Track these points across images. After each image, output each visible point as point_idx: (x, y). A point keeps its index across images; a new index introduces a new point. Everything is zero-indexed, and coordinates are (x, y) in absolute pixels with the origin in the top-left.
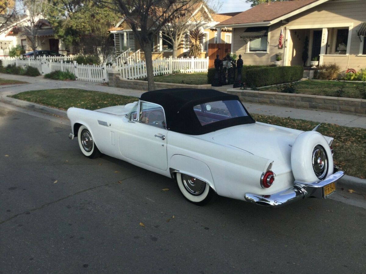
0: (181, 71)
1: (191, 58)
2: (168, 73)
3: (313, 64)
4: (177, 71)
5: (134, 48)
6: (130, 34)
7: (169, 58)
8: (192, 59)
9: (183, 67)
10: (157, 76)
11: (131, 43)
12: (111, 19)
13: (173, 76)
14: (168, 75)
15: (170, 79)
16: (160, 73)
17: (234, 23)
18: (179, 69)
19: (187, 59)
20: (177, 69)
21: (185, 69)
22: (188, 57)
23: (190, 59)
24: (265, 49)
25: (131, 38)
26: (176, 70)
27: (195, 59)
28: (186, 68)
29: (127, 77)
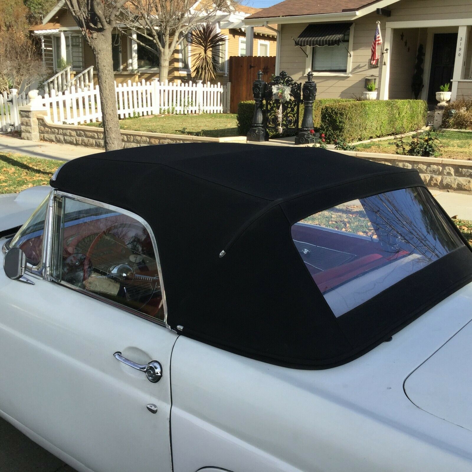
0: (176, 108)
1: (196, 83)
2: (150, 113)
3: (442, 97)
4: (168, 109)
5: (81, 64)
6: (73, 37)
7: (152, 83)
8: (198, 85)
9: (181, 100)
10: (128, 119)
11: (75, 54)
12: (36, 7)
13: (160, 118)
14: (151, 117)
15: (154, 124)
16: (134, 113)
17: (281, 14)
18: (172, 105)
19: (189, 86)
20: (168, 105)
21: (184, 106)
22: (191, 82)
23: (194, 85)
24: (343, 68)
25: (75, 44)
26: (166, 107)
27: (205, 85)
28: (186, 104)
29: (63, 119)
